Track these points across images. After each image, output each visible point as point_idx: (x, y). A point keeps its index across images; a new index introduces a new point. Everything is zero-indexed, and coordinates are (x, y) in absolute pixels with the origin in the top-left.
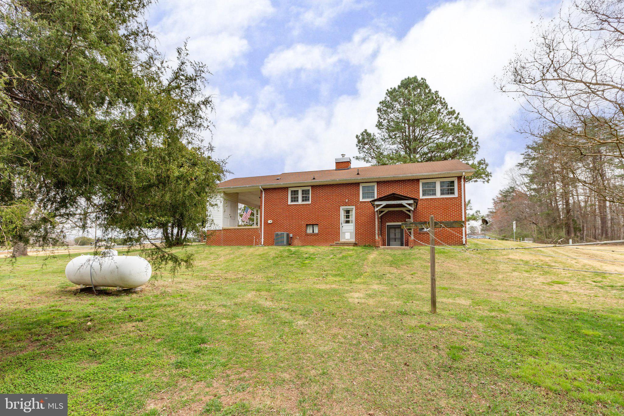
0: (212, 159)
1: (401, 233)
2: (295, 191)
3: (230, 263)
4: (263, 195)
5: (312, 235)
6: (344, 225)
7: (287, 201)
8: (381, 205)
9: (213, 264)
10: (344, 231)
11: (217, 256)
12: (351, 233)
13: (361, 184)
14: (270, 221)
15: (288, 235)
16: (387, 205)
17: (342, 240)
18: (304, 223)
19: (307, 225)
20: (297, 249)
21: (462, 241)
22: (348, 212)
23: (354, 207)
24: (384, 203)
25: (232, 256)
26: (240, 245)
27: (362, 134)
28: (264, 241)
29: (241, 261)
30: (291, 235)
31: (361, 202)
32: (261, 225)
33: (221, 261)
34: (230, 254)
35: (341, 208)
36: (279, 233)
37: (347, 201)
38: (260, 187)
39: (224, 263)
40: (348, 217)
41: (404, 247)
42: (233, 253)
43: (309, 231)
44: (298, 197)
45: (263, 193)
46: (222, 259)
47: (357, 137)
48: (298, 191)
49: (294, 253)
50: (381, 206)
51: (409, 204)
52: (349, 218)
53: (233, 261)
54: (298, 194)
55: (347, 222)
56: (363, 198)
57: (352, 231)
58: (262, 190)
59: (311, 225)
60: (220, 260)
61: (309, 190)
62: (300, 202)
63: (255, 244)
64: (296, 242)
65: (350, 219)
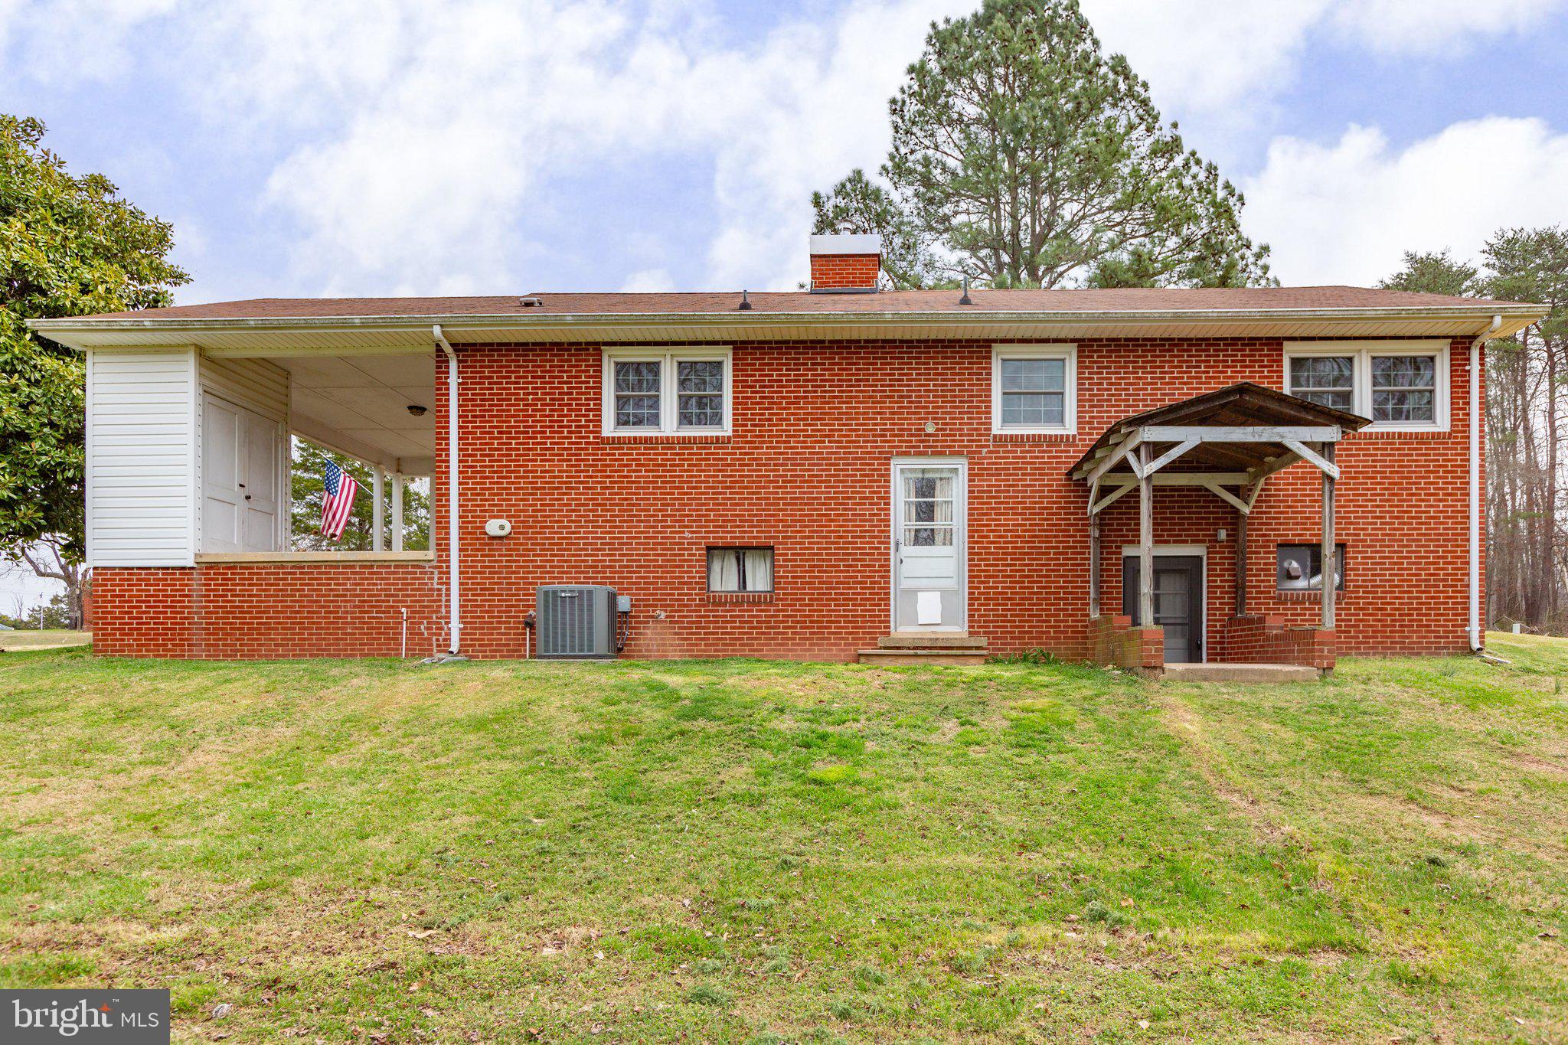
0: (118, 197)
1: (1191, 597)
2: (638, 366)
3: (277, 791)
4: (454, 380)
5: (738, 603)
6: (908, 550)
7: (598, 420)
8: (1173, 445)
9: (140, 803)
10: (905, 584)
11: (170, 736)
12: (944, 593)
13: (996, 348)
14: (493, 527)
15: (612, 598)
16: (1203, 448)
17: (902, 630)
18: (693, 539)
19: (710, 549)
20: (700, 680)
21: (1467, 637)
22: (926, 487)
23: (962, 465)
24: (1189, 437)
25: (283, 732)
26: (319, 652)
27: (840, 191)
28: (463, 633)
29: (360, 776)
30: (624, 603)
31: (1001, 440)
32: (443, 547)
33: (200, 777)
34: (262, 718)
35: (898, 467)
36: (567, 588)
37: (930, 429)
38: (437, 330)
39: (231, 790)
40: (926, 512)
41: (1205, 666)
42: (285, 708)
43: (724, 579)
44: (655, 401)
45: (453, 366)
46: (209, 757)
47: (817, 200)
48: (654, 368)
49: (701, 707)
50: (1175, 453)
51: (1325, 449)
52: (931, 519)
53: (298, 775)
54: (656, 384)
55: (923, 538)
56: (1006, 420)
57: (951, 584)
58: (448, 349)
59: (726, 548)
60: (190, 763)
61: (719, 365)
62: (669, 425)
63: (412, 653)
64: (650, 636)
65: (938, 524)
